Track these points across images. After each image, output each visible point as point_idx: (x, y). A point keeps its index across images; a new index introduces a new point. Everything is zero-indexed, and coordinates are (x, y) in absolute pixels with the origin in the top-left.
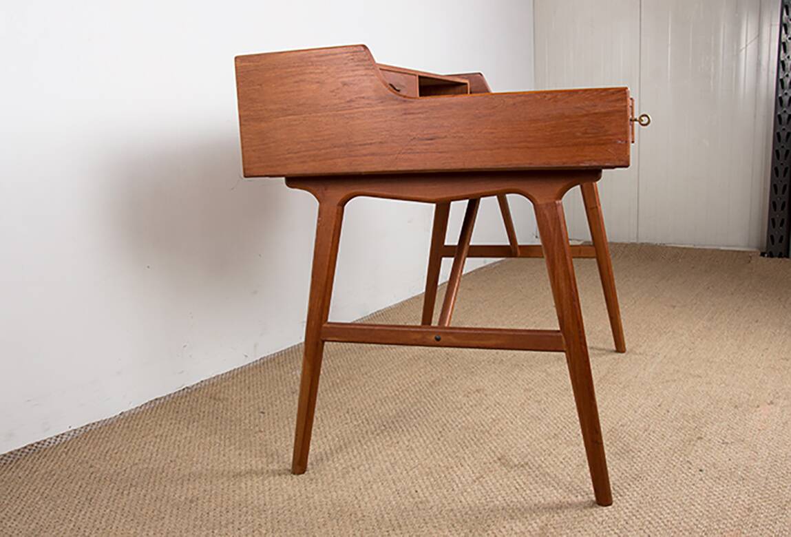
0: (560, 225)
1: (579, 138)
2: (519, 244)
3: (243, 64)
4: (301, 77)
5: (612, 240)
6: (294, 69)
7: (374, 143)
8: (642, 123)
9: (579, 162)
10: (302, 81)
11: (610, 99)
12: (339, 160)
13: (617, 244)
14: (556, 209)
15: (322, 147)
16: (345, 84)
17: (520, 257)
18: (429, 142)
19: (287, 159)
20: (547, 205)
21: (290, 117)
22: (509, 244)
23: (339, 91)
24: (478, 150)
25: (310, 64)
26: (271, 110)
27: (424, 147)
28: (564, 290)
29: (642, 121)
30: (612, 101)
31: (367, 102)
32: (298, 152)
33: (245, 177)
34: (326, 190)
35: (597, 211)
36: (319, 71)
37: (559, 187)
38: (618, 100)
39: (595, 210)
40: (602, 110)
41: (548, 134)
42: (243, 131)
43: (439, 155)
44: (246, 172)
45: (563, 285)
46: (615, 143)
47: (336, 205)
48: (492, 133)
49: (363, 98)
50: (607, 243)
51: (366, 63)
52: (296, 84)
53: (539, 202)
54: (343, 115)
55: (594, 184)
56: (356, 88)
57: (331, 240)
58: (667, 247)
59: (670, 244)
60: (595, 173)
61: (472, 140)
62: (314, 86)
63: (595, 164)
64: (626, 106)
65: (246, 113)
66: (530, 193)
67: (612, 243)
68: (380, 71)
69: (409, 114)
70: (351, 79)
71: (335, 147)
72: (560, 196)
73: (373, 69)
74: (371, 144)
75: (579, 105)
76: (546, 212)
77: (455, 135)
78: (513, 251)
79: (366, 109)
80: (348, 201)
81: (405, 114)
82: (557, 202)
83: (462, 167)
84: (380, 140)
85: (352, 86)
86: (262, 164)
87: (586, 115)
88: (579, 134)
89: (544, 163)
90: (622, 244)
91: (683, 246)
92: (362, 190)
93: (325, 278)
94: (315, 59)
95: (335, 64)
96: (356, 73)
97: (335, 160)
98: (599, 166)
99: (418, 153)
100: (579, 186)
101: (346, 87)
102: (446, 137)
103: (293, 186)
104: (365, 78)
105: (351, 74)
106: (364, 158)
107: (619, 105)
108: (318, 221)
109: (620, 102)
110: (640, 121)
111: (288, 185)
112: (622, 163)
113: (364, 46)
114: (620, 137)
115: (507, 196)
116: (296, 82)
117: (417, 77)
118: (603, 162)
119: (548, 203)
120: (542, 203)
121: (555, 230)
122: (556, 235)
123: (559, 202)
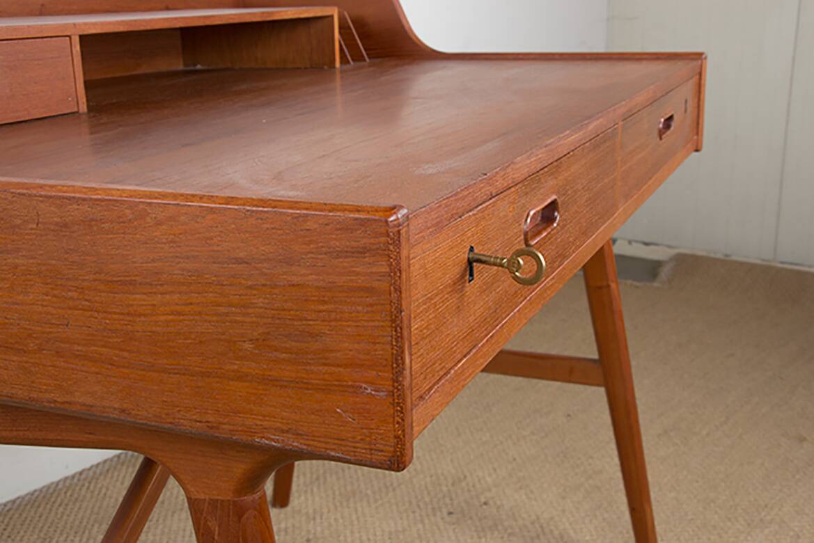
20: (214, 505)
35: (610, 293)
117: (76, 40)
118: (323, 445)
119: (216, 501)
120: (202, 497)
123: (252, 501)
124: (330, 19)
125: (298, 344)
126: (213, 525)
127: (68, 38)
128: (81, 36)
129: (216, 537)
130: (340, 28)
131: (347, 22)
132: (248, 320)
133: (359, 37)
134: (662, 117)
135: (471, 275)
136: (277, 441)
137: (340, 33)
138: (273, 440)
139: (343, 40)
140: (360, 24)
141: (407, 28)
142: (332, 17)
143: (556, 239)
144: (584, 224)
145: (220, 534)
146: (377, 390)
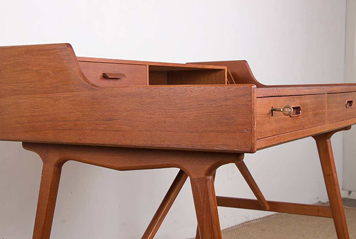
0: (208, 198)
7: (72, 120)
18: (108, 122)
21: (18, 96)
22: (257, 199)
23: (49, 79)
27: (105, 126)
31: (68, 88)
32: (23, 123)
34: (47, 153)
39: (331, 176)
43: (114, 133)
46: (242, 131)
47: (53, 165)
48: (151, 118)
51: (68, 58)
57: (49, 194)
61: (137, 123)
63: (226, 148)
66: (186, 169)
69: (95, 99)
73: (72, 62)
74: (70, 121)
81: (92, 99)
83: (130, 144)
84: (75, 119)
98: (229, 150)
99: (100, 130)
102: (119, 119)
103: (27, 149)
105: (58, 65)
109: (246, 97)
110: (284, 111)
111: (24, 148)
114: (246, 126)
117: (148, 66)
118: (233, 148)
119: (200, 178)
120: (195, 177)
121: (204, 201)
122: (205, 205)
123: (209, 178)
124: (224, 70)
125: (228, 121)
126: (198, 185)
127: (145, 66)
128: (149, 66)
129: (199, 189)
130: (227, 76)
131: (230, 74)
132: (215, 116)
133: (234, 80)
134: (347, 100)
135: (272, 115)
136: (221, 148)
137: (227, 78)
138: (220, 148)
139: (229, 80)
140: (234, 75)
141: (252, 76)
142: (225, 70)
143: (300, 120)
144: (312, 121)
145: (200, 189)
146: (248, 131)
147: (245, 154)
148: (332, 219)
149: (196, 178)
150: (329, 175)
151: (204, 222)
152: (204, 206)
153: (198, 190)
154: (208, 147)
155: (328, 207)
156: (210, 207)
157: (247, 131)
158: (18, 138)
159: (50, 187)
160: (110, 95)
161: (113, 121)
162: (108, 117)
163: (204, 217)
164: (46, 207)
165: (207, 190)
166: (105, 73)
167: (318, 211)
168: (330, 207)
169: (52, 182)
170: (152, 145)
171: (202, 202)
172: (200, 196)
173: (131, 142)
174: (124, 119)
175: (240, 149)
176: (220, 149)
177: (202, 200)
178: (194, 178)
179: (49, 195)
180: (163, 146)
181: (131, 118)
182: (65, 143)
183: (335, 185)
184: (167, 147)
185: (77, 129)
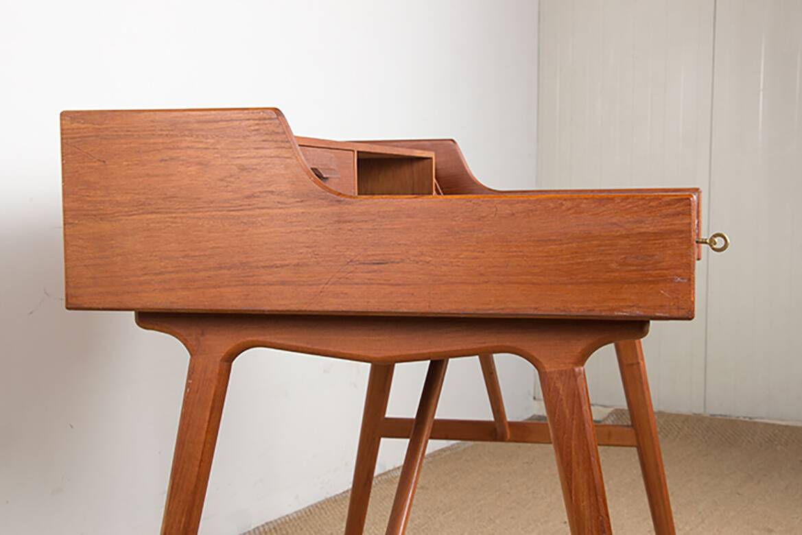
0: (581, 407)
1: (613, 271)
2: (509, 419)
3: (75, 125)
4: (171, 153)
5: (662, 408)
6: (161, 140)
7: (287, 265)
8: (715, 246)
9: (613, 310)
10: (172, 159)
11: (665, 212)
12: (229, 289)
13: (670, 415)
14: (576, 380)
15: (201, 267)
16: (242, 168)
17: (510, 441)
18: (375, 267)
19: (141, 284)
20: (561, 373)
21: (149, 216)
22: (493, 419)
23: (232, 179)
24: (453, 283)
25: (187, 133)
26: (119, 203)
27: (369, 276)
28: (587, 512)
29: (715, 244)
30: (667, 216)
31: (278, 199)
32: (161, 273)
33: (68, 308)
34: (203, 334)
35: (639, 369)
36: (201, 145)
37: (579, 345)
38: (678, 214)
39: (635, 367)
40: (651, 229)
41: (565, 263)
42: (67, 233)
43: (389, 289)
44: (69, 301)
45: (584, 504)
46: (672, 281)
47: (219, 360)
48: (476, 258)
49: (272, 192)
50: (654, 413)
51: (278, 138)
52: (162, 164)
53: (548, 368)
54: (239, 217)
55: (637, 341)
56: (261, 177)
57: (207, 418)
58: (755, 423)
59: (762, 418)
60: (639, 326)
61: (444, 268)
62: (193, 169)
63: (638, 312)
64: (690, 224)
65: (76, 205)
66: (535, 354)
67: (661, 414)
68: (299, 148)
69: (346, 222)
70: (254, 161)
71: (221, 268)
72: (582, 360)
73: (291, 148)
74: (282, 266)
75: (614, 220)
76: (559, 385)
77: (417, 259)
78: (498, 430)
79: (275, 211)
80: (239, 354)
81: (339, 222)
82: (577, 369)
83: (427, 310)
84: (296, 262)
85: (254, 172)
86: (100, 290)
87: (627, 236)
88: (614, 266)
89: (557, 309)
90: (678, 415)
91: (784, 423)
92: (261, 338)
93: (194, 479)
94: (196, 125)
95: (228, 136)
96: (262, 152)
97: (222, 290)
98: (645, 317)
99: (357, 284)
100: (611, 346)
101: (245, 173)
102: (402, 261)
103: (148, 327)
104: (277, 161)
105: (254, 153)
106: (272, 289)
107: (678, 223)
108: (188, 385)
109: (681, 216)
110: (711, 243)
111: (138, 324)
112: (682, 313)
113: (276, 110)
114: (679, 271)
115: (494, 355)
116: (162, 160)
117: (356, 153)
119: (562, 371)
120: (553, 369)
121: (573, 414)
122: (575, 422)
123: (580, 370)
127: (353, 152)
128: (358, 152)
129: (561, 392)
136: (627, 312)
138: (625, 312)
142: (431, 158)
145: (563, 390)
146: (683, 279)
147: (651, 322)
148: (635, 450)
149: (555, 371)
150: (632, 365)
151: (573, 453)
152: (573, 424)
153: (558, 393)
154: (601, 311)
155: (628, 426)
156: (584, 425)
157: (681, 280)
158: (148, 304)
159: (211, 403)
160: (381, 214)
161: (387, 265)
162: (375, 258)
163: (573, 445)
164: (201, 446)
165: (579, 394)
166: (315, 167)
167: (610, 435)
168: (632, 426)
169: (215, 395)
170: (478, 310)
171: (568, 416)
172: (565, 405)
173: (429, 306)
174: (414, 261)
175: (666, 313)
176: (625, 314)
177: (567, 411)
178: (550, 373)
179: (209, 422)
180: (502, 312)
181: (430, 259)
182: (269, 311)
183: (642, 383)
184: (512, 313)
185: (302, 283)
